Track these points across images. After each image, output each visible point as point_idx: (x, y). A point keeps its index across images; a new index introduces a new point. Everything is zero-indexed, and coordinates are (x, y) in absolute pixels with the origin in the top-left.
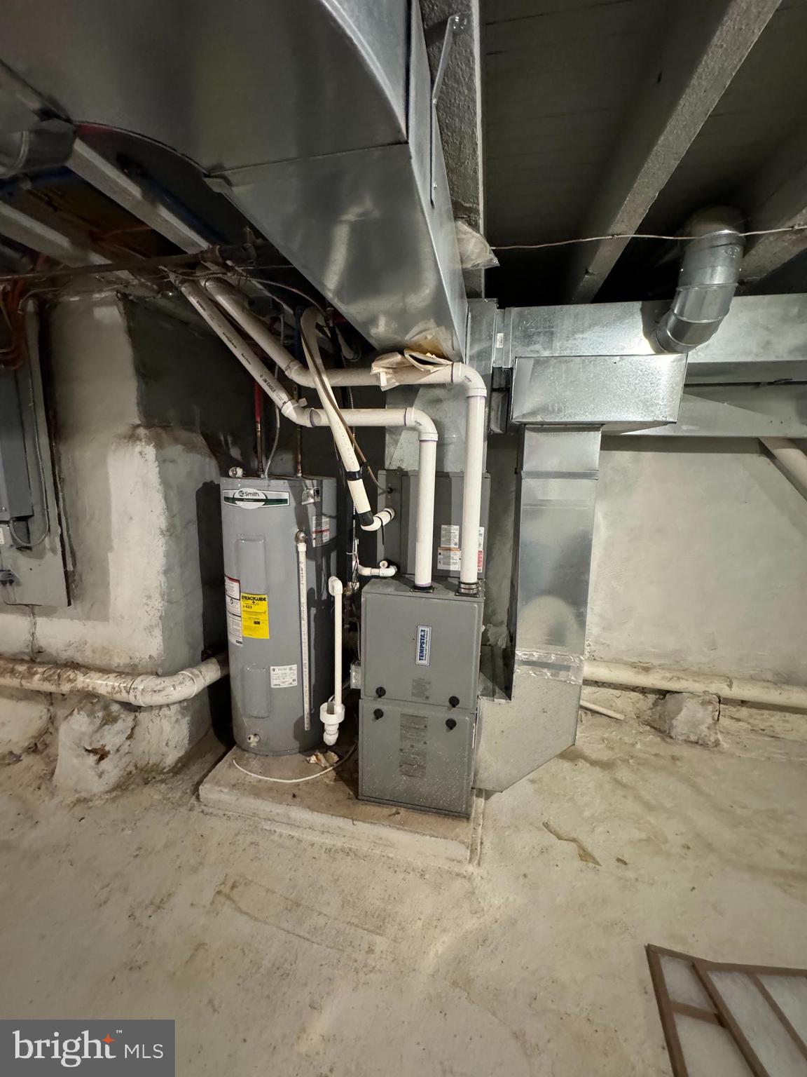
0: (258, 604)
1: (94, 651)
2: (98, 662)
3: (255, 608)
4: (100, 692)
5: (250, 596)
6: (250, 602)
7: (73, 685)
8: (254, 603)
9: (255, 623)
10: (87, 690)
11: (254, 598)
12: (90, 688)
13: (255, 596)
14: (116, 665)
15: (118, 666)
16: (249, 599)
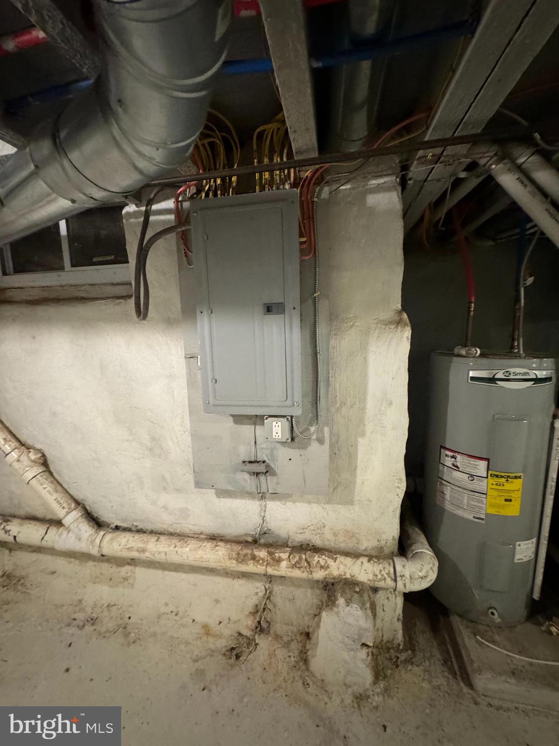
0: (512, 482)
1: (335, 535)
2: (343, 546)
3: (508, 486)
4: (360, 580)
5: (503, 474)
6: (503, 480)
7: (327, 572)
8: (507, 481)
9: (506, 500)
10: (344, 577)
11: (508, 477)
12: (348, 576)
13: (509, 475)
14: (364, 548)
15: (366, 549)
16: (502, 477)
